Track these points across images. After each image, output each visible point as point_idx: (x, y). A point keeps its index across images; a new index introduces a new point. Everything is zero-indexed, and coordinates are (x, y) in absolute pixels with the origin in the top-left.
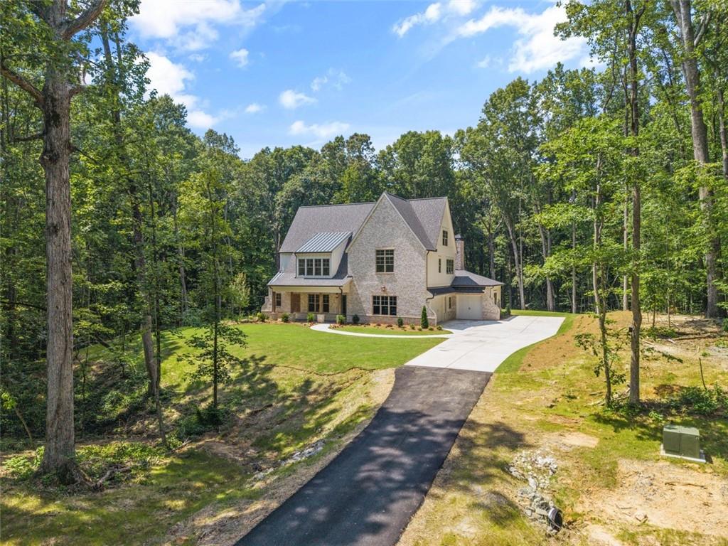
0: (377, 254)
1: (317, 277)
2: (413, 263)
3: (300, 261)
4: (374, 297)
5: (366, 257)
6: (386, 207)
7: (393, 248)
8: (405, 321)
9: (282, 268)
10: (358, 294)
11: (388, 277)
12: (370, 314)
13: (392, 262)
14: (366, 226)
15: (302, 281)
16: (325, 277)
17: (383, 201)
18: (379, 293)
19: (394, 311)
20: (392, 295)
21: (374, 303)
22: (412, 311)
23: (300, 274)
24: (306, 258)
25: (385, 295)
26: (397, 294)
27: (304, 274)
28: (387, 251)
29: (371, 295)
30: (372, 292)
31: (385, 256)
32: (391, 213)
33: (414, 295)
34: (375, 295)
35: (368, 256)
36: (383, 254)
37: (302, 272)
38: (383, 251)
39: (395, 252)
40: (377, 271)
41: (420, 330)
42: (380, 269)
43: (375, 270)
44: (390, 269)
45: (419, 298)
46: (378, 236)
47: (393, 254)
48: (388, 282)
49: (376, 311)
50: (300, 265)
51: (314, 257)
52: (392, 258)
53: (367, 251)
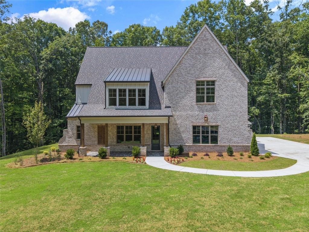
0: (197, 85)
1: (132, 107)
2: (235, 93)
3: (110, 90)
4: (194, 127)
5: (185, 87)
6: (207, 39)
7: (214, 79)
8: (234, 149)
9: (79, 100)
10: (176, 124)
11: (210, 107)
12: (190, 143)
13: (213, 93)
14: (186, 57)
15: (113, 111)
16: (141, 107)
17: (204, 32)
18: (200, 122)
19: (215, 140)
20: (214, 124)
21: (194, 132)
22: (235, 139)
23: (110, 105)
24: (118, 87)
25: (206, 124)
26: (219, 124)
27: (115, 105)
28: (208, 82)
29: (192, 124)
30: (192, 122)
31: (205, 87)
32: (212, 45)
33: (236, 124)
34: (195, 124)
35: (188, 86)
36: (204, 85)
37: (113, 102)
38: (203, 82)
39: (216, 83)
40: (197, 102)
41: (250, 157)
42: (200, 99)
43: (195, 100)
44: (211, 99)
45: (242, 127)
46: (199, 67)
47: (214, 85)
48: (210, 111)
49: (196, 140)
50: (110, 95)
51: (127, 87)
52: (213, 89)
53: (186, 82)
